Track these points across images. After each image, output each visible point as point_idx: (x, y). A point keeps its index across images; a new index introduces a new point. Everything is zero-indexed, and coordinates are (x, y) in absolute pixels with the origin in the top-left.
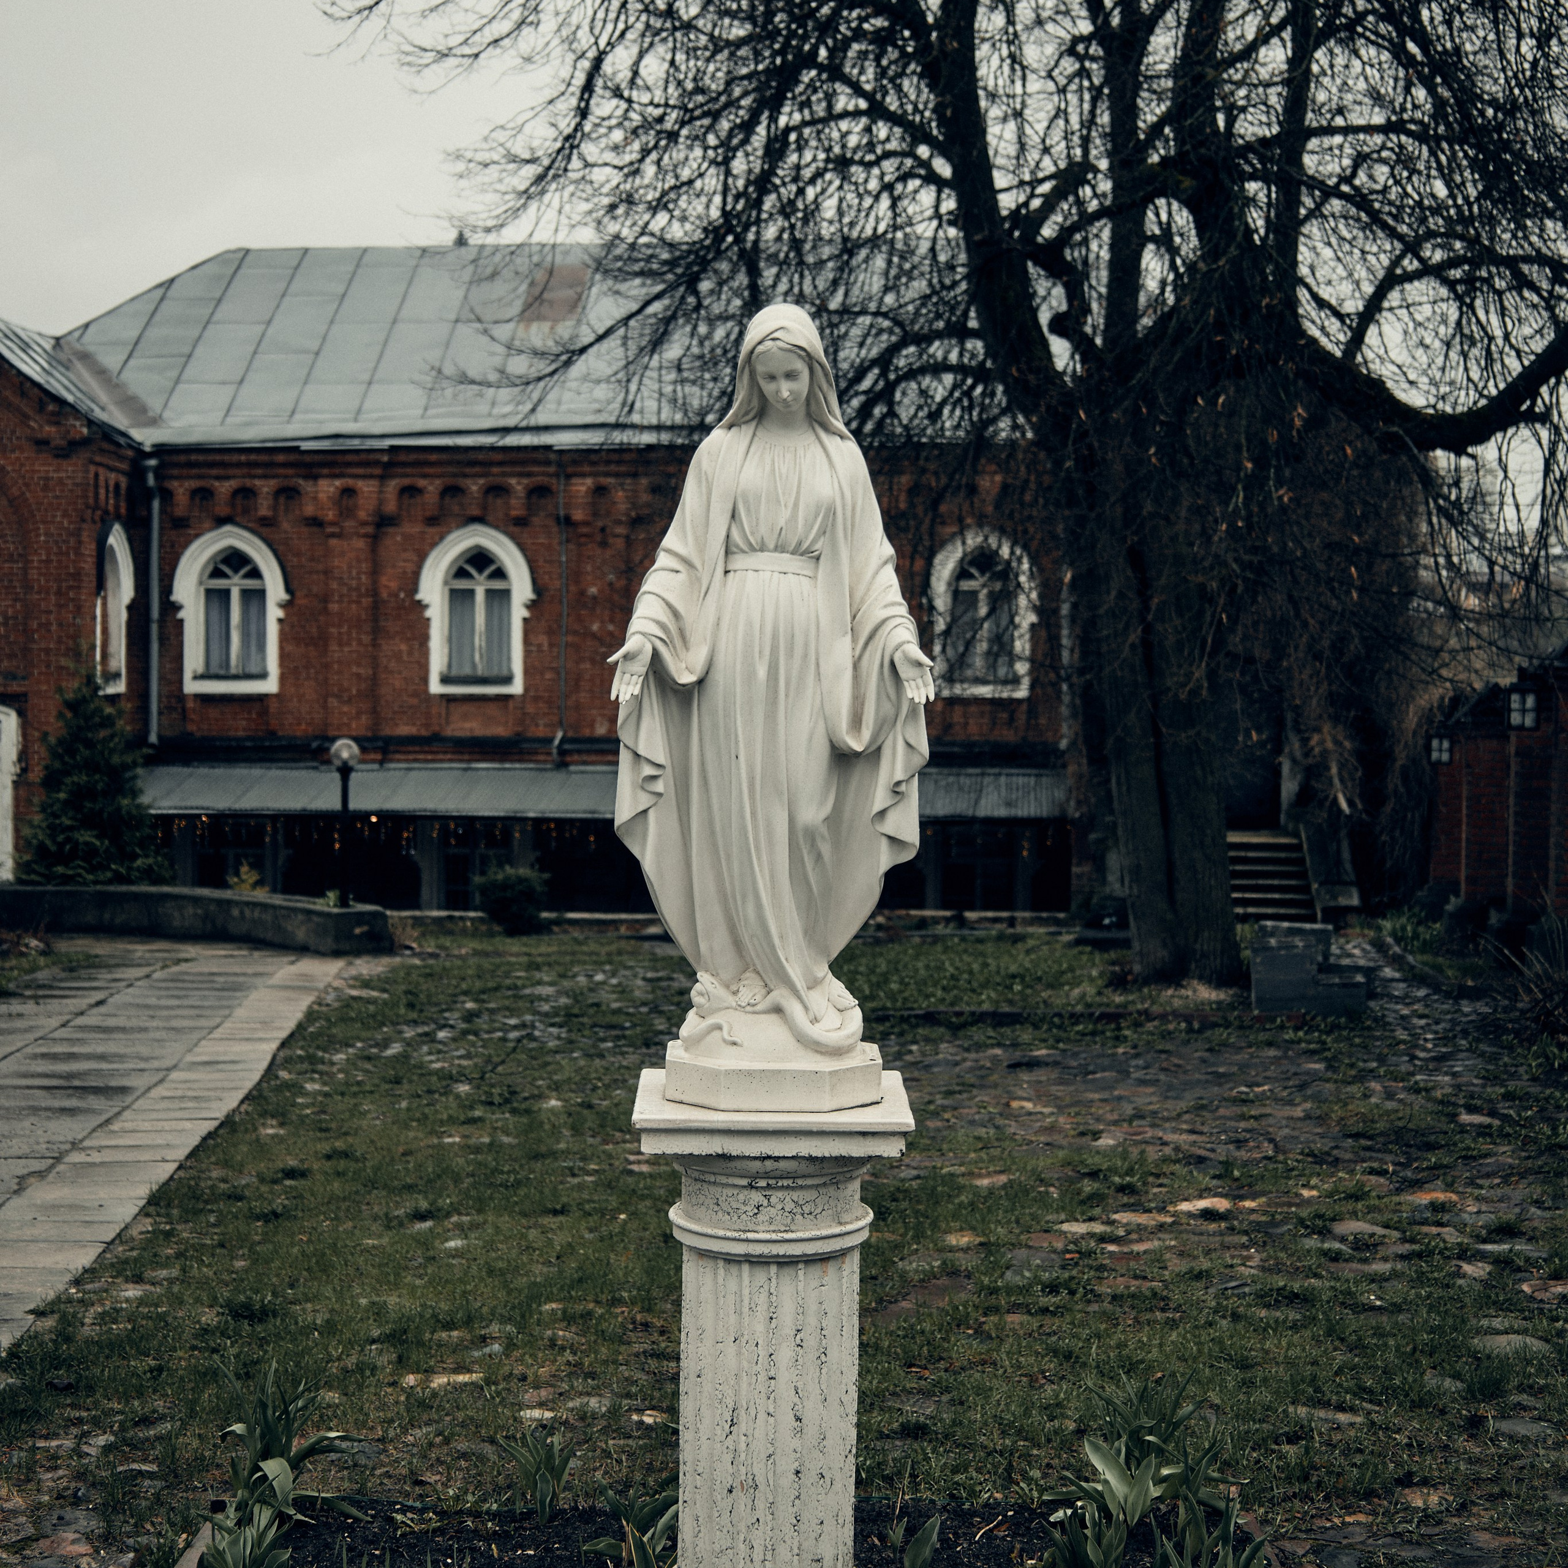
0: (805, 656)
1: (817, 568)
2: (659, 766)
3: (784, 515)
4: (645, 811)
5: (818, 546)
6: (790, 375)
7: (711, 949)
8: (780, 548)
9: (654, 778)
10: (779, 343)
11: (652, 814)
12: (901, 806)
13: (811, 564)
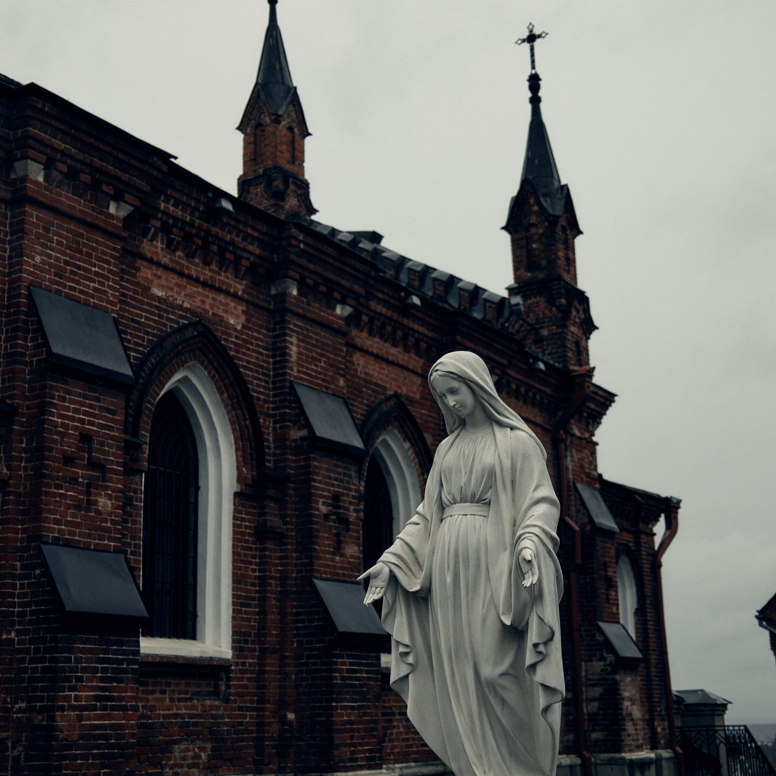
0: (478, 566)
1: (489, 511)
2: (407, 646)
3: (464, 479)
4: (406, 677)
5: (488, 496)
6: (453, 391)
7: (460, 768)
8: (463, 500)
9: (407, 654)
10: (439, 372)
11: (411, 678)
12: (545, 662)
13: (485, 508)
